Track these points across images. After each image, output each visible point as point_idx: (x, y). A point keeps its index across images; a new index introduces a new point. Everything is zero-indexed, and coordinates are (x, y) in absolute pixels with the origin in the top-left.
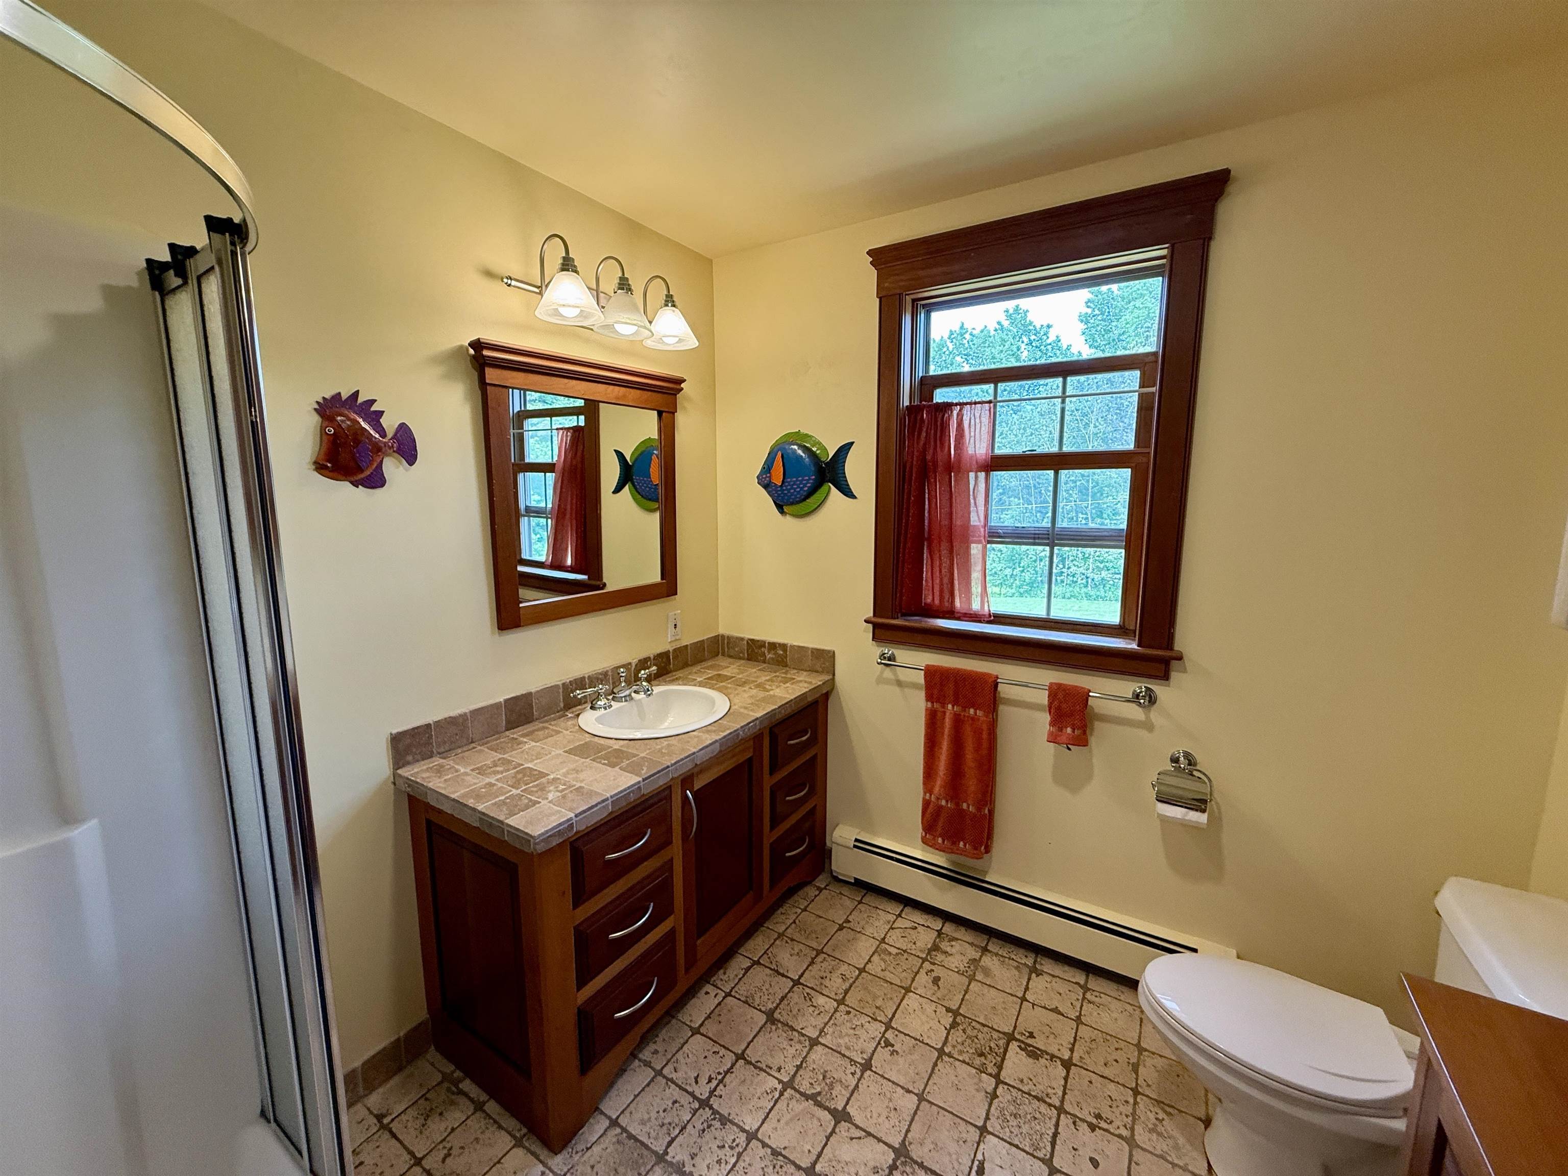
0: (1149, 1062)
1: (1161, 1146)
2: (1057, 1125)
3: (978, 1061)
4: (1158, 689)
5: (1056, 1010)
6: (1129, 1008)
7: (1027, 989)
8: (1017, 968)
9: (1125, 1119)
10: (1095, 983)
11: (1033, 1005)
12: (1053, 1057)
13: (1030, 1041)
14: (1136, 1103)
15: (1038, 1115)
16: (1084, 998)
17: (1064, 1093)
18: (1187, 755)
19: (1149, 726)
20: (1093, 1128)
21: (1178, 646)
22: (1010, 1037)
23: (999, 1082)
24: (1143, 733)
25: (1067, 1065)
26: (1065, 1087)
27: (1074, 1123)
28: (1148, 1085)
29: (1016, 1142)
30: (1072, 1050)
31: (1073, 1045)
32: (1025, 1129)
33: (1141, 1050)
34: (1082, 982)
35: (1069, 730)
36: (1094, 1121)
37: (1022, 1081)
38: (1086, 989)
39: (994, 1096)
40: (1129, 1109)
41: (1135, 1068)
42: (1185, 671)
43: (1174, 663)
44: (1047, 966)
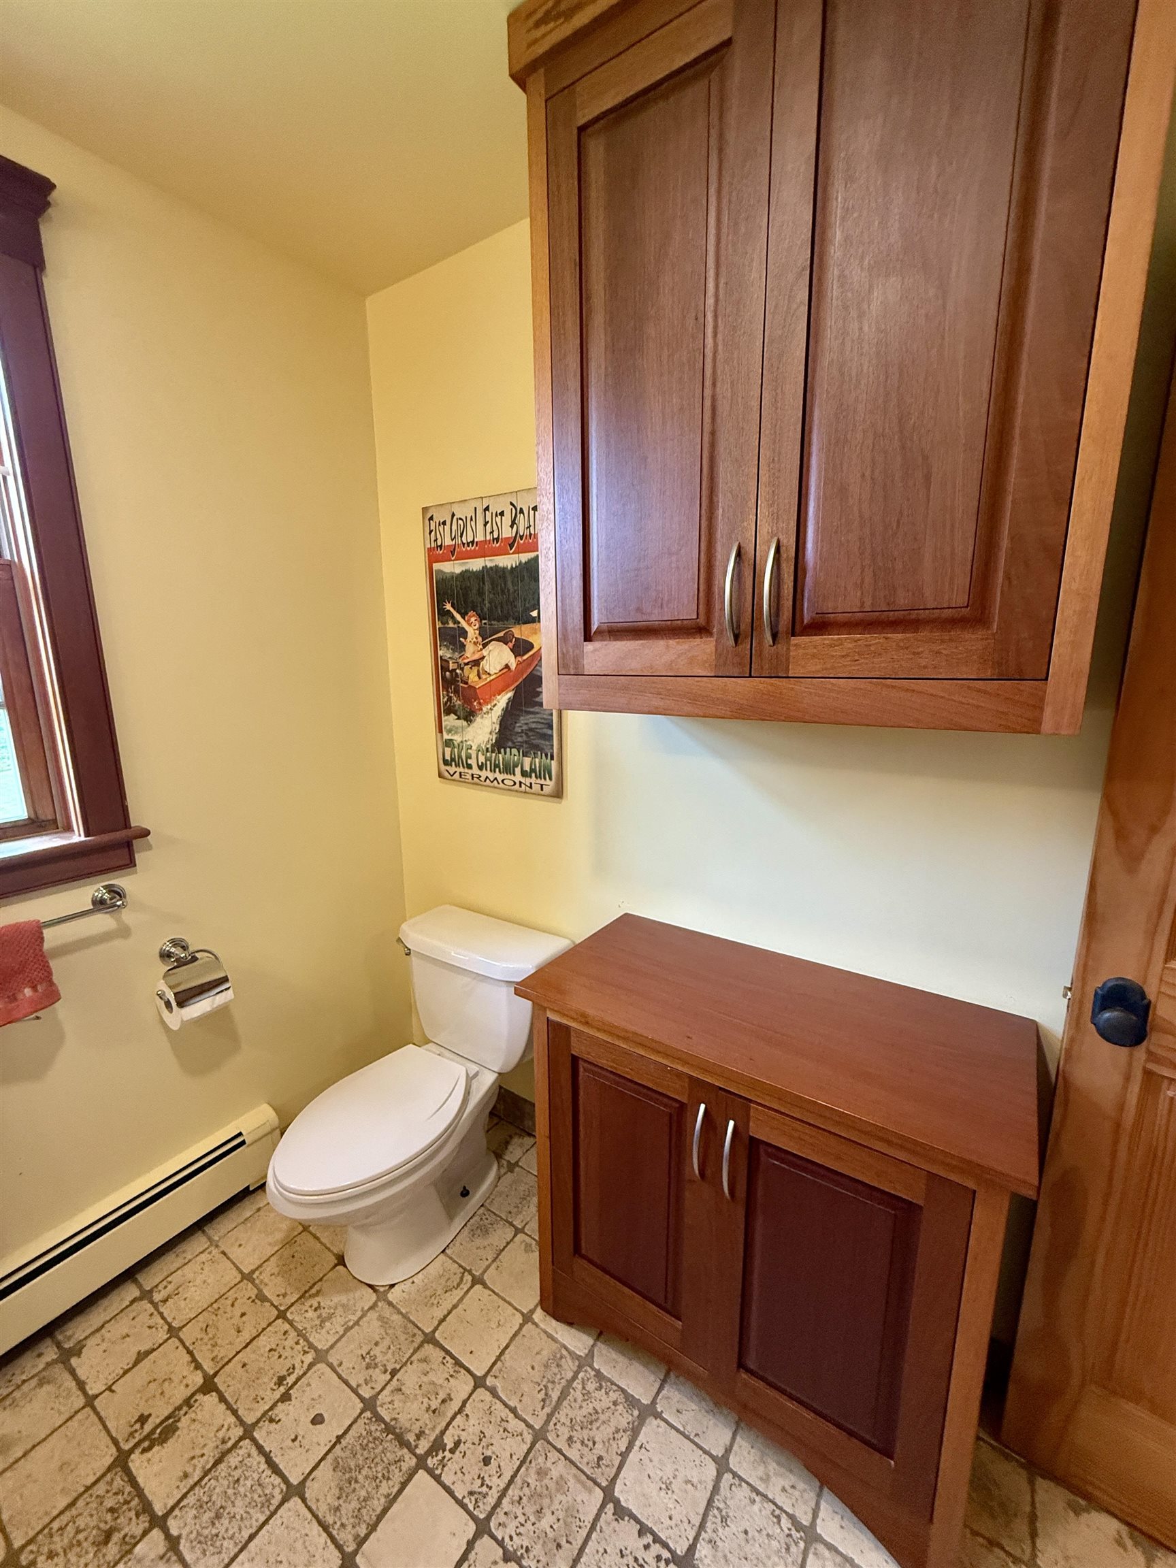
0: (265, 1277)
1: (336, 1325)
2: (260, 1449)
3: (112, 1550)
4: (121, 881)
5: (141, 1356)
6: (203, 1257)
7: (81, 1385)
8: (41, 1384)
9: (299, 1347)
10: (148, 1279)
11: (110, 1389)
12: (188, 1402)
13: (148, 1427)
14: (291, 1323)
15: (236, 1474)
16: (155, 1306)
17: (235, 1413)
18: (175, 943)
19: (124, 932)
20: (286, 1397)
21: (136, 821)
22: (121, 1462)
23: (159, 1522)
24: (117, 943)
25: (209, 1386)
26: (229, 1407)
27: (271, 1420)
28: (284, 1295)
29: (246, 1534)
30: (198, 1366)
31: (194, 1360)
32: (239, 1509)
33: (247, 1277)
34: (137, 1293)
35: (28, 992)
36: (282, 1389)
37: (186, 1475)
38: (147, 1295)
39: (173, 1542)
40: (293, 1334)
41: (261, 1298)
42: (150, 847)
43: (136, 843)
44: (78, 1330)
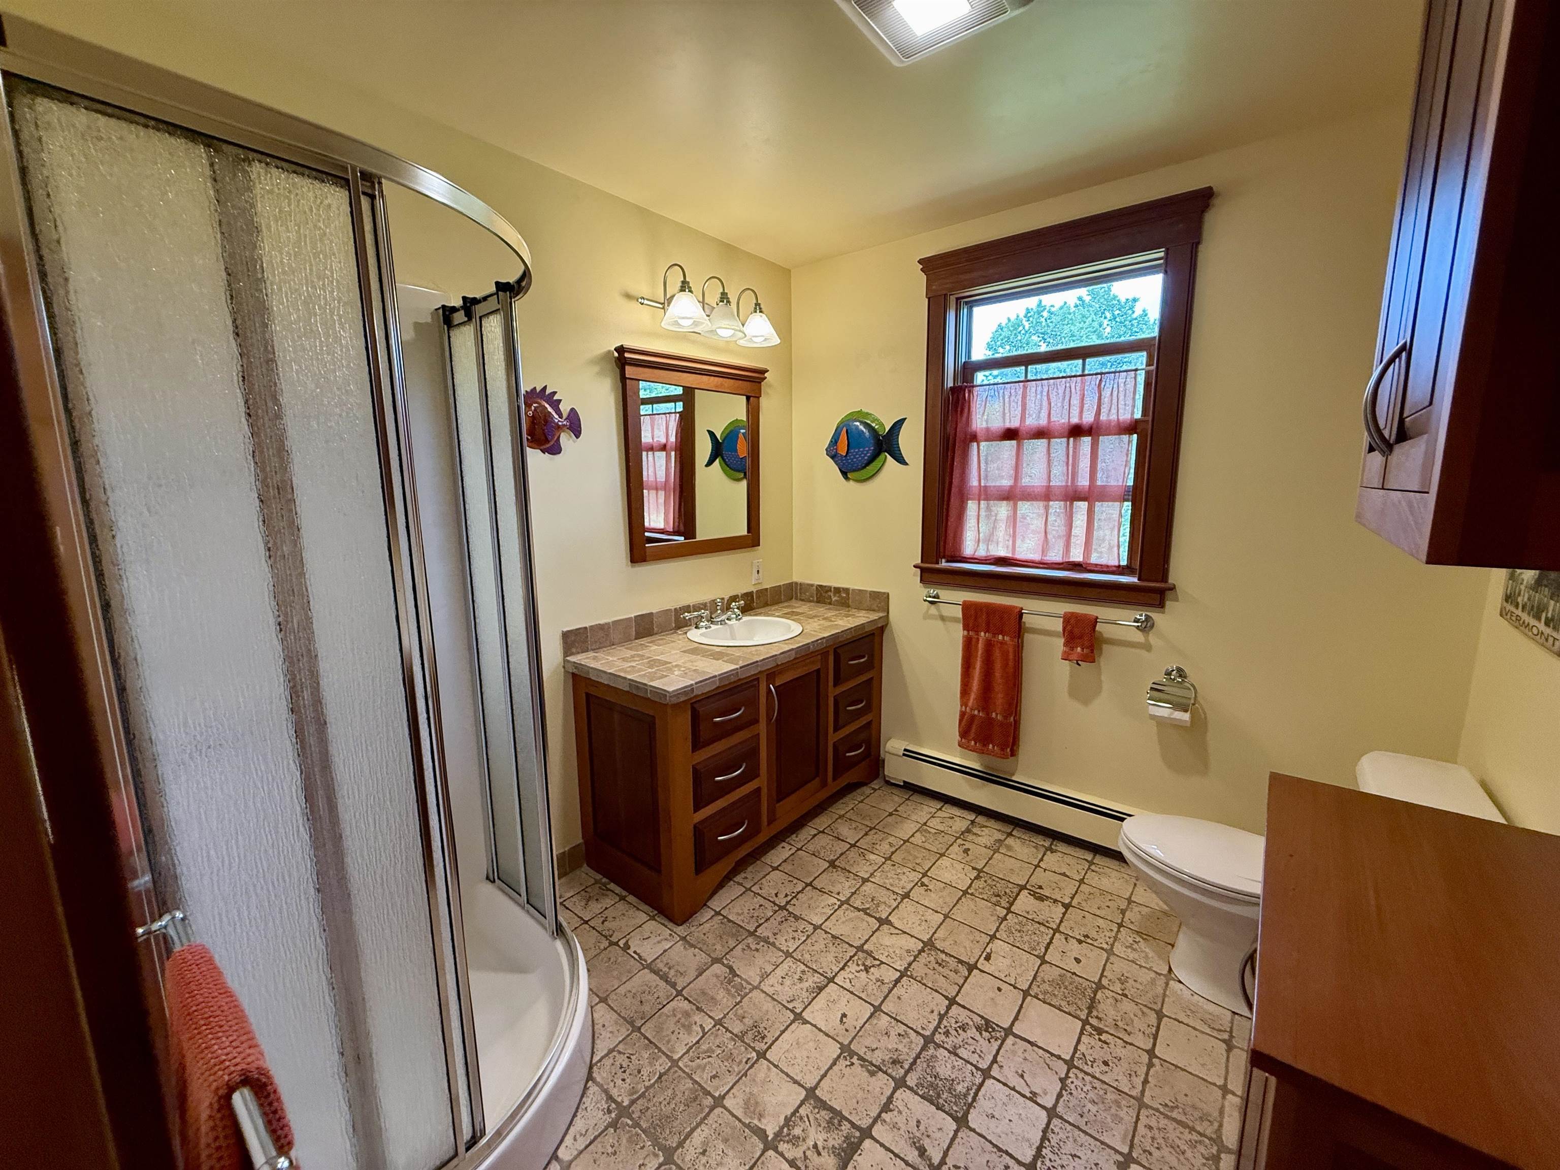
0: (1136, 909)
1: (1132, 955)
2: (1052, 938)
3: (994, 899)
4: (1155, 616)
5: (1064, 874)
6: (1126, 876)
7: (1041, 860)
8: (1036, 847)
9: (1108, 940)
10: (1099, 859)
11: (1045, 870)
12: (1055, 901)
13: (1038, 891)
14: (1119, 931)
15: (1037, 932)
16: (1089, 869)
17: (1061, 921)
18: (1179, 670)
19: (1148, 647)
20: (1080, 942)
21: (1171, 580)
22: (1023, 888)
23: (1009, 910)
24: (1144, 653)
25: (1067, 906)
26: (1062, 918)
27: (1066, 939)
28: (1132, 922)
29: (1018, 945)
30: (1072, 898)
31: (1074, 895)
32: (1026, 938)
33: (1130, 901)
34: (1090, 859)
35: (1079, 649)
36: (1082, 939)
37: (1028, 913)
38: (1091, 863)
39: (1005, 919)
40: (1113, 934)
41: (1123, 912)
42: (1177, 600)
43: (1168, 593)
44: (1061, 847)
